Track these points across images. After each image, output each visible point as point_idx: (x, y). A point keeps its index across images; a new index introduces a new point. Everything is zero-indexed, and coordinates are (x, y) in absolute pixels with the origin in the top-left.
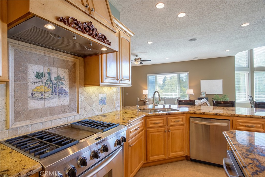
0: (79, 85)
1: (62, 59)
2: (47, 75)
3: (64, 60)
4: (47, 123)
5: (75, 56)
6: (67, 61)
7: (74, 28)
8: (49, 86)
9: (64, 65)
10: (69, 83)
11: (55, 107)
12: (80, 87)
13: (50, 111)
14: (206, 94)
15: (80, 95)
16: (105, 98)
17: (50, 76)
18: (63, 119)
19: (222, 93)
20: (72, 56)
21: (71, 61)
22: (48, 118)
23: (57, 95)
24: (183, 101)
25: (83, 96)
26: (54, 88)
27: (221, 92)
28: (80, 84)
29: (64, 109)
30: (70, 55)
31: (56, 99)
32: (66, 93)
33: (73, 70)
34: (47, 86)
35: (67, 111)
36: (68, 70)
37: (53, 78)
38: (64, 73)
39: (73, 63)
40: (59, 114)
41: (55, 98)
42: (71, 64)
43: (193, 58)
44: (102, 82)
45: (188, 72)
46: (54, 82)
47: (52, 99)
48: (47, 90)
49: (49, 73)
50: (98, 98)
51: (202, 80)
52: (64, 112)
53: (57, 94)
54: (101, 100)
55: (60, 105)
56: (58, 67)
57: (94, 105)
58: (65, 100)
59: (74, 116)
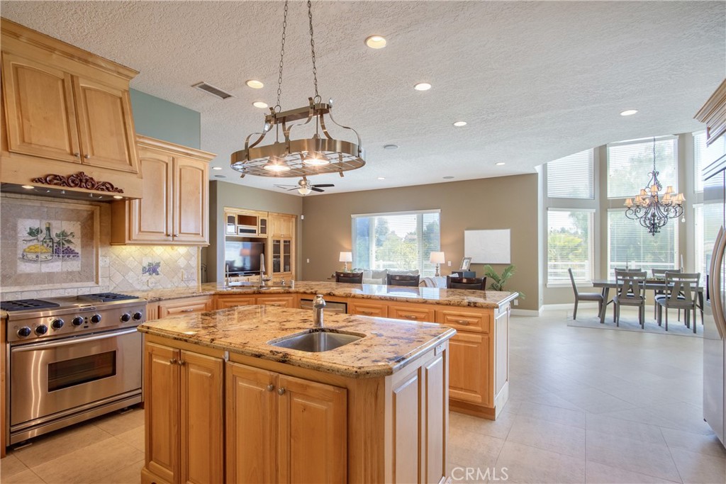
0: (99, 243)
1: (70, 209)
2: (44, 231)
3: (72, 210)
4: (44, 292)
5: (93, 203)
6: (78, 211)
7: (56, 184)
8: (48, 245)
9: (72, 216)
10: (82, 241)
11: (57, 273)
12: (102, 246)
13: (50, 277)
14: (471, 264)
15: (100, 258)
16: (158, 265)
17: (49, 232)
18: (69, 290)
19: (509, 262)
20: (88, 203)
21: (84, 210)
22: (46, 286)
23: (61, 257)
24: (398, 278)
25: (108, 260)
26: (55, 248)
27: (506, 259)
28: (101, 241)
29: (70, 277)
30: (84, 202)
31: (59, 263)
32: (76, 255)
33: (90, 222)
34: (45, 245)
35: (78, 279)
36: (79, 223)
37: (53, 235)
38: (73, 228)
39: (89, 213)
40: (64, 283)
41: (57, 261)
42: (85, 214)
43: (445, 178)
44: (130, 239)
45: (440, 210)
46: (56, 239)
47: (52, 262)
48: (44, 250)
49: (48, 229)
50: (141, 263)
51: (468, 229)
52: (71, 281)
53: (61, 255)
54: (147, 268)
55: (65, 270)
56: (62, 220)
57: (131, 274)
58: (74, 265)
59: (91, 287)
